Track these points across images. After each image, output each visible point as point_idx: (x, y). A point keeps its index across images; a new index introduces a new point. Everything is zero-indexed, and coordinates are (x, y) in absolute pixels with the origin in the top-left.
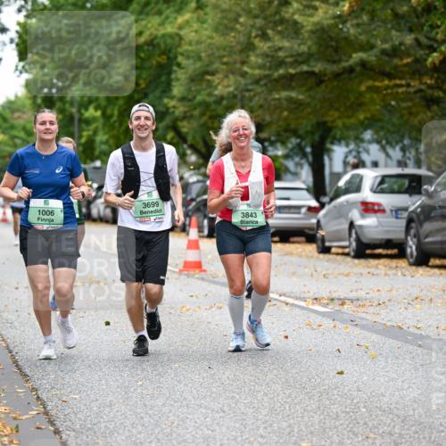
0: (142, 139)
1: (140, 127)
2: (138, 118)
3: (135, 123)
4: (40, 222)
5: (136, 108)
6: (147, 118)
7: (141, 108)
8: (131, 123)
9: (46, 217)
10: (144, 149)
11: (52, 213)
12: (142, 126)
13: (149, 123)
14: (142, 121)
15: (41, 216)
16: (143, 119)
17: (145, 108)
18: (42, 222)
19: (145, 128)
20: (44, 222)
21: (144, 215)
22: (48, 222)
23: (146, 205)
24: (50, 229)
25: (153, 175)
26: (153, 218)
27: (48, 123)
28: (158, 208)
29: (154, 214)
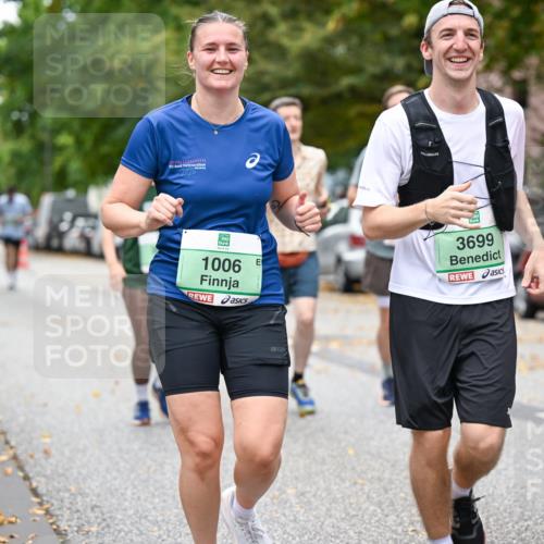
0: (458, 84)
1: (447, 56)
2: (450, 33)
3: (442, 45)
4: (206, 285)
6: (469, 33)
7: (454, 9)
8: (429, 44)
9: (220, 275)
10: (460, 108)
11: (235, 266)
12: (459, 53)
13: (475, 44)
14: (459, 41)
15: (210, 271)
16: (460, 34)
17: (464, 8)
18: (211, 288)
19: (466, 55)
20: (215, 288)
21: (459, 266)
22: (225, 289)
23: (465, 243)
24: (228, 304)
25: (482, 170)
26: (479, 274)
27: (222, 49)
28: (493, 249)
29: (482, 263)
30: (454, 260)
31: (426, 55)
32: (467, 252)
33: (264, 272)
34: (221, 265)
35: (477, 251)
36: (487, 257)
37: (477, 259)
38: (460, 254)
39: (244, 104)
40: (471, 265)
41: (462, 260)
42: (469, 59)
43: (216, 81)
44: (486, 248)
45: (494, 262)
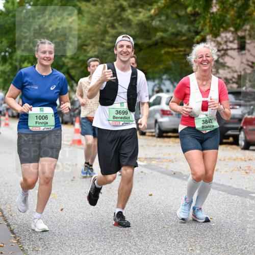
0: (124, 62)
1: (121, 53)
2: (122, 46)
3: (119, 49)
4: (37, 125)
5: (120, 38)
6: (128, 47)
7: (124, 39)
8: (116, 49)
9: (42, 121)
10: (123, 69)
11: (46, 117)
12: (125, 53)
13: (130, 50)
14: (125, 49)
15: (38, 120)
16: (125, 47)
17: (127, 39)
18: (39, 125)
19: (127, 53)
20: (40, 125)
21: (115, 119)
22: (44, 125)
23: (118, 112)
24: (45, 130)
25: (127, 91)
26: (121, 123)
27: (48, 53)
28: (127, 116)
29: (123, 120)
30: (114, 117)
31: (115, 52)
32: (118, 115)
33: (55, 119)
34: (42, 118)
35: (121, 116)
36: (125, 118)
37: (121, 118)
38: (116, 116)
39: (52, 70)
40: (119, 120)
41: (117, 118)
42: (128, 55)
43: (45, 63)
44: (125, 115)
45: (126, 120)
